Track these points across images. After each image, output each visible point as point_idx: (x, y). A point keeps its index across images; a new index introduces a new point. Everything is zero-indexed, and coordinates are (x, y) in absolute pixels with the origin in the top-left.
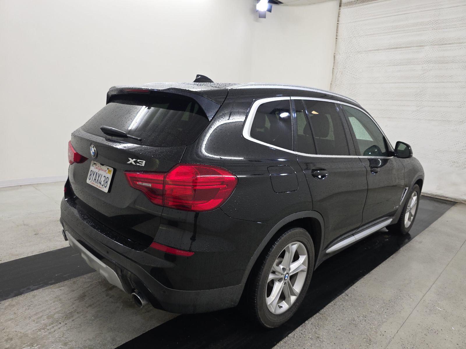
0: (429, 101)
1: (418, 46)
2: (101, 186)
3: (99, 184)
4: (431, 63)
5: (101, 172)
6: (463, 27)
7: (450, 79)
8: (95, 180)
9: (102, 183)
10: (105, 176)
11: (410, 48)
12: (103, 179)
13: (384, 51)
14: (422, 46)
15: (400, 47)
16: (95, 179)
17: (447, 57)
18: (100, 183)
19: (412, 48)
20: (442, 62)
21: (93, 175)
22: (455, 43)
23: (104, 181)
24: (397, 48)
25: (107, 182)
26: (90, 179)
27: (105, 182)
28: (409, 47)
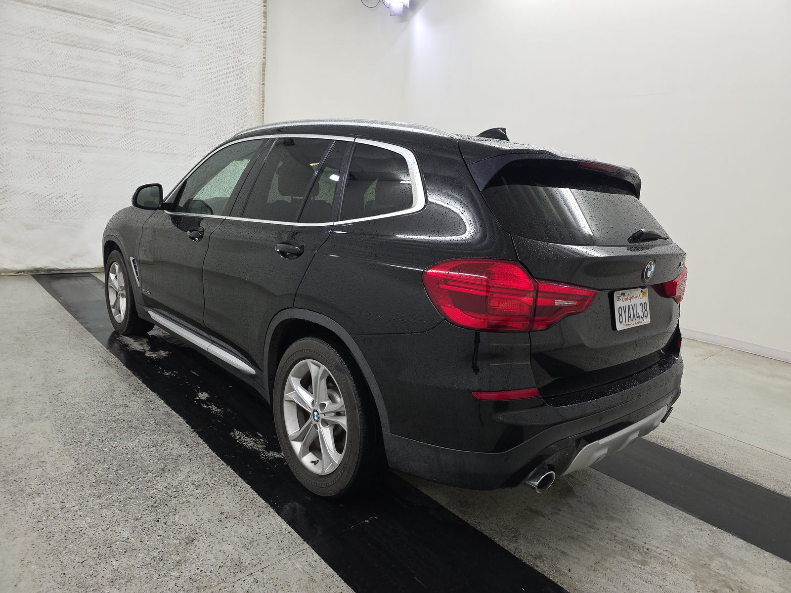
0: (141, 121)
1: (105, 20)
2: (641, 320)
3: (637, 319)
4: (132, 56)
5: (634, 301)
6: (165, 9)
7: (163, 89)
8: (630, 319)
9: (641, 315)
10: (641, 304)
11: (90, 19)
12: (640, 308)
13: (38, 8)
14: (112, 22)
15: (71, 10)
16: (629, 317)
17: (152, 52)
18: (638, 317)
19: (94, 20)
20: (147, 59)
21: (625, 312)
22: (159, 32)
23: (642, 311)
24: (65, 11)
25: (646, 310)
26: (621, 323)
27: (644, 310)
28: (89, 17)
